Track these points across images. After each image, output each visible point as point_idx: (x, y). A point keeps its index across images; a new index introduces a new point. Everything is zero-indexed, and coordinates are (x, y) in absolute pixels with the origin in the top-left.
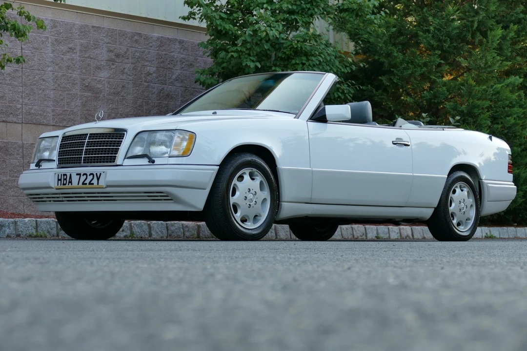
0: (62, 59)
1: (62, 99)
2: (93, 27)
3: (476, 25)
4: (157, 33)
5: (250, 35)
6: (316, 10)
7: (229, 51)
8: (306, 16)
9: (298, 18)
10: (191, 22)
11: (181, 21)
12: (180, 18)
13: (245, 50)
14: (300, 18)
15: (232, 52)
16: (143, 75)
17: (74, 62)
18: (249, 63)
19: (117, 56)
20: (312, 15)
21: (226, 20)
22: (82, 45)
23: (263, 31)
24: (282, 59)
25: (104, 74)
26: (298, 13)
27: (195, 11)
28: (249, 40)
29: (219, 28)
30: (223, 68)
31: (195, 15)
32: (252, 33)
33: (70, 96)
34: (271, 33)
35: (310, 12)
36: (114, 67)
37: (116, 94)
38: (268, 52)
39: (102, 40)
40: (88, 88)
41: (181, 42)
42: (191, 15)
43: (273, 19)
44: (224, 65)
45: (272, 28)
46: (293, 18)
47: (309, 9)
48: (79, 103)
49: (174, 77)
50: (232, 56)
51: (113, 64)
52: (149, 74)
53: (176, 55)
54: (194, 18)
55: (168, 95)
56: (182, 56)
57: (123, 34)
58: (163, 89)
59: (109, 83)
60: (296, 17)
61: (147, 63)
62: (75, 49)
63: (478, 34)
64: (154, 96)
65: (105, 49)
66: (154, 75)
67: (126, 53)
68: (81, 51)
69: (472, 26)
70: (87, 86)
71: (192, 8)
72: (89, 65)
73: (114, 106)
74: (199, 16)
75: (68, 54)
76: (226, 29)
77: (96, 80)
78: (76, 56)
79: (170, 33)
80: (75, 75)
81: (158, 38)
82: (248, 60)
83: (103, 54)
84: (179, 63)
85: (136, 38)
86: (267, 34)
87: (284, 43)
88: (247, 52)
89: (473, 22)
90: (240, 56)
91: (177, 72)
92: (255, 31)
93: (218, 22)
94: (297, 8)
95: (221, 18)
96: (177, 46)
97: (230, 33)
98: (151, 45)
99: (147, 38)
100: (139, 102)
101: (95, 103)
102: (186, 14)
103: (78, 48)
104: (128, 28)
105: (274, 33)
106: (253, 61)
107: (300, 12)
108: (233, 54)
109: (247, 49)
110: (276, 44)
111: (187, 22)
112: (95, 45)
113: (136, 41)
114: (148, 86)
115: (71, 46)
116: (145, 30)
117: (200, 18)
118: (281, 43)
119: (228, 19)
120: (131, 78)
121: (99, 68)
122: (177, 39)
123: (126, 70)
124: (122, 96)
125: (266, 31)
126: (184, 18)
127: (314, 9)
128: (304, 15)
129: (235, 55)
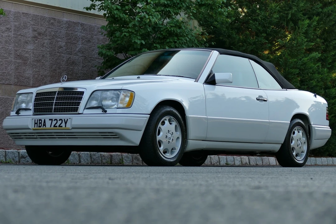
0: (2, 36)
1: (2, 65)
2: (23, 13)
3: (290, 16)
4: (66, 18)
5: (138, 21)
6: (183, 4)
7: (123, 31)
8: (176, 8)
9: (171, 10)
10: (92, 11)
11: (85, 11)
12: (84, 8)
13: (134, 32)
14: (172, 10)
15: (125, 32)
16: (57, 48)
17: (10, 38)
18: (136, 41)
19: (40, 34)
20: (180, 8)
21: (120, 10)
22: (15, 26)
23: (147, 19)
24: (159, 38)
25: (30, 47)
26: (171, 6)
27: (95, 3)
28: (137, 24)
29: (116, 16)
30: (117, 45)
31: (95, 6)
32: (139, 20)
33: (7, 62)
34: (153, 20)
35: (179, 6)
36: (36, 42)
37: (38, 61)
38: (150, 33)
39: (29, 23)
40: (19, 56)
41: (82, 25)
42: (93, 7)
43: (154, 10)
44: (119, 42)
45: (154, 17)
46: (168, 10)
47: (178, 4)
48: (13, 67)
49: (77, 49)
50: (125, 35)
51: (36, 40)
52: (61, 47)
53: (79, 34)
54: (94, 9)
55: (73, 62)
56: (83, 34)
57: (43, 18)
58: (70, 58)
59: (33, 53)
60: (170, 9)
61: (59, 40)
62: (11, 29)
63: (291, 23)
64: (64, 63)
65: (31, 29)
66: (64, 48)
67: (45, 32)
68: (15, 30)
69: (287, 17)
70: (19, 55)
71: (92, 1)
72: (20, 40)
73: (37, 70)
74: (99, 7)
75: (6, 32)
76: (121, 17)
77: (25, 51)
78: (12, 34)
79: (75, 19)
80: (11, 47)
81: (67, 22)
82: (136, 38)
83: (30, 33)
84: (81, 40)
85: (52, 21)
86: (150, 21)
87: (161, 27)
88: (135, 33)
89: (288, 14)
90: (130, 35)
91: (80, 46)
92: (141, 18)
93: (116, 12)
94: (170, 3)
95: (117, 9)
96: (80, 27)
97: (123, 19)
98: (62, 26)
99: (59, 22)
100: (54, 67)
101: (24, 68)
102: (89, 6)
103: (13, 29)
104: (46, 14)
105: (154, 20)
106: (139, 40)
107: (172, 5)
108: (125, 33)
109: (136, 31)
110: (156, 28)
111: (89, 12)
112: (25, 26)
113: (52, 24)
114: (60, 56)
115: (8, 26)
116: (58, 16)
117: (99, 9)
118: (159, 27)
119: (121, 10)
120: (48, 50)
121: (27, 43)
122: (79, 23)
123: (45, 44)
124: (42, 63)
125: (149, 18)
126: (87, 9)
127: (182, 4)
128: (175, 8)
129: (127, 34)
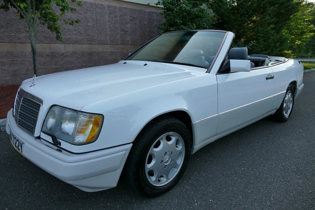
0: (113, 20)
1: (113, 35)
2: (124, 8)
4: (148, 10)
5: (178, 9)
7: (170, 15)
8: (201, 1)
10: (159, 6)
12: (155, 4)
15: (171, 16)
18: (178, 21)
19: (134, 18)
22: (120, 14)
23: (184, 7)
24: (191, 19)
25: (129, 25)
27: (160, 1)
28: (178, 11)
33: (116, 33)
34: (187, 8)
36: (132, 22)
37: (133, 32)
38: (186, 16)
39: (128, 12)
40: (123, 30)
44: (169, 21)
45: (187, 6)
48: (119, 36)
49: (154, 25)
50: (171, 18)
51: (132, 21)
52: (145, 25)
53: (155, 18)
54: (160, 4)
55: (152, 32)
56: (157, 18)
57: (135, 10)
58: (150, 30)
59: (131, 28)
61: (144, 21)
62: (117, 16)
63: (262, 9)
64: (147, 32)
65: (129, 16)
67: (137, 17)
68: (119, 17)
69: (260, 6)
72: (123, 22)
73: (133, 36)
75: (115, 18)
77: (126, 27)
78: (118, 19)
79: (153, 10)
80: (118, 26)
81: (148, 12)
82: (177, 19)
83: (128, 18)
84: (156, 21)
85: (140, 12)
86: (185, 9)
87: (192, 13)
88: (177, 16)
89: (261, 4)
90: (174, 18)
91: (155, 24)
96: (155, 15)
97: (172, 8)
98: (146, 14)
99: (144, 12)
100: (142, 35)
101: (126, 36)
102: (157, 3)
103: (118, 16)
104: (137, 8)
106: (180, 20)
110: (189, 13)
111: (157, 6)
112: (125, 14)
114: (145, 29)
115: (115, 15)
116: (144, 9)
117: (162, 4)
120: (139, 26)
121: (127, 23)
122: (155, 12)
123: (137, 24)
124: (136, 33)
129: (172, 17)
